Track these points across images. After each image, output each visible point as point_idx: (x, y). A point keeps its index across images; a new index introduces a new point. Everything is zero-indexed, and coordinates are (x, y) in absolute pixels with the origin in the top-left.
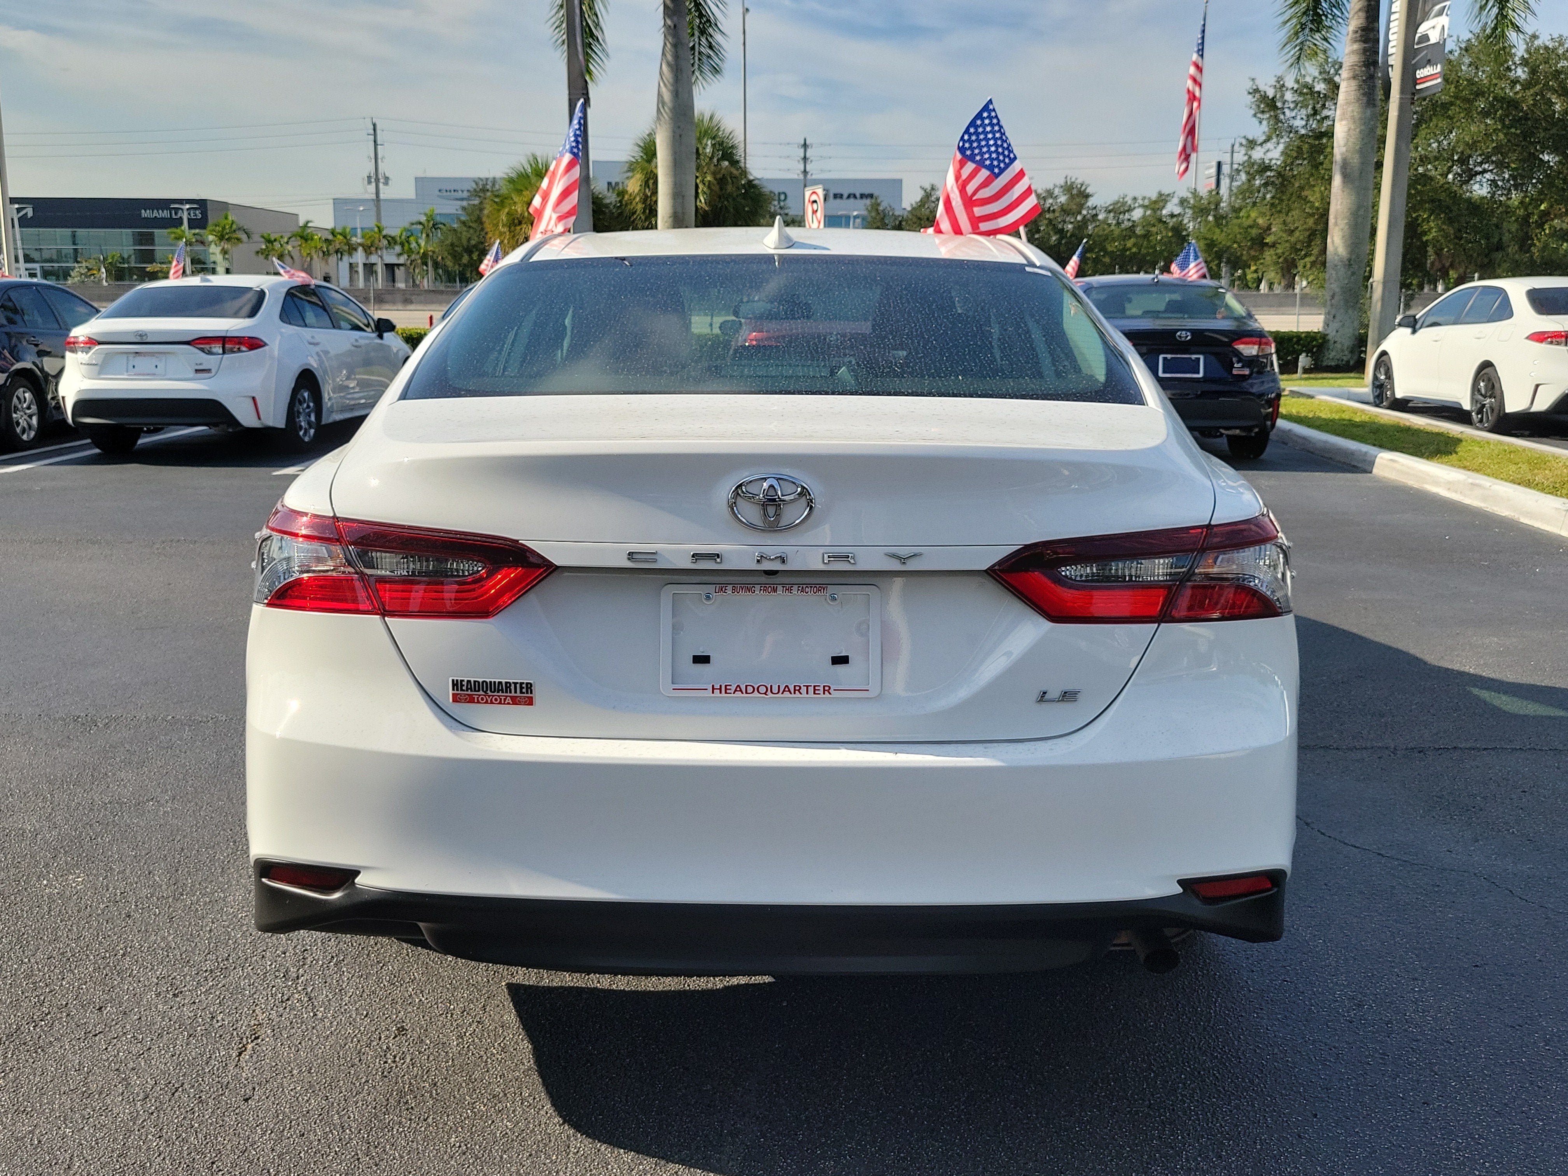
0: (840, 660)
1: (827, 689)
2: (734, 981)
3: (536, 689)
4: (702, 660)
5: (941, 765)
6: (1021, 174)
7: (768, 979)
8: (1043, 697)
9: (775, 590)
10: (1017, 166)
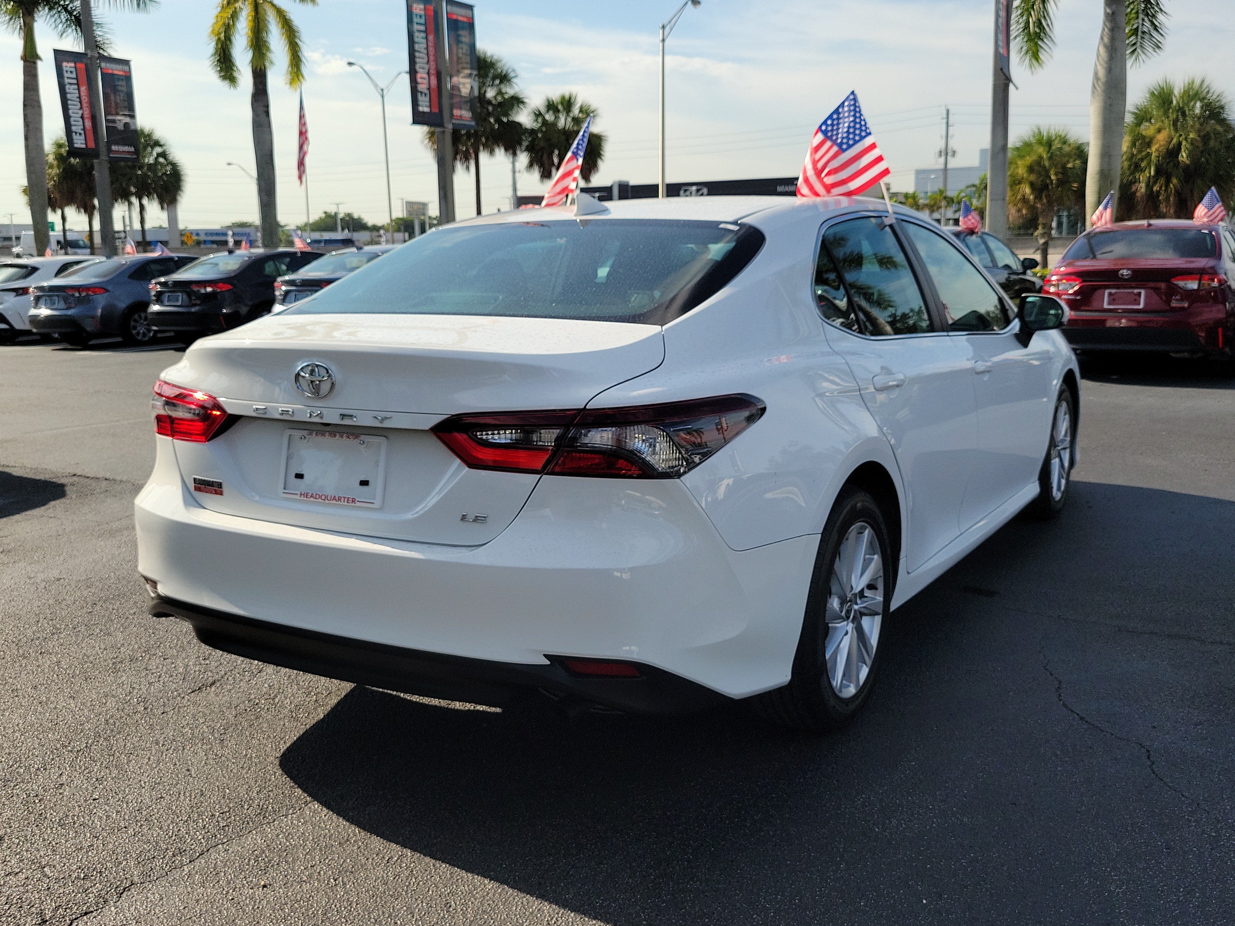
0: (364, 483)
1: (354, 501)
2: (480, 708)
3: (224, 486)
4: (299, 476)
5: (396, 554)
6: (873, 146)
7: (498, 710)
8: (464, 518)
9: (335, 436)
10: (868, 141)
